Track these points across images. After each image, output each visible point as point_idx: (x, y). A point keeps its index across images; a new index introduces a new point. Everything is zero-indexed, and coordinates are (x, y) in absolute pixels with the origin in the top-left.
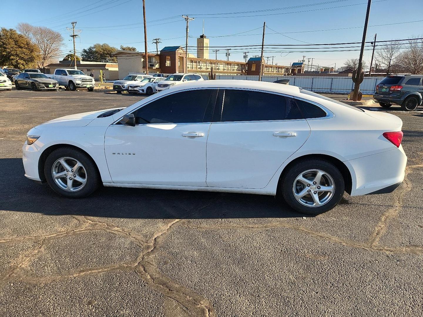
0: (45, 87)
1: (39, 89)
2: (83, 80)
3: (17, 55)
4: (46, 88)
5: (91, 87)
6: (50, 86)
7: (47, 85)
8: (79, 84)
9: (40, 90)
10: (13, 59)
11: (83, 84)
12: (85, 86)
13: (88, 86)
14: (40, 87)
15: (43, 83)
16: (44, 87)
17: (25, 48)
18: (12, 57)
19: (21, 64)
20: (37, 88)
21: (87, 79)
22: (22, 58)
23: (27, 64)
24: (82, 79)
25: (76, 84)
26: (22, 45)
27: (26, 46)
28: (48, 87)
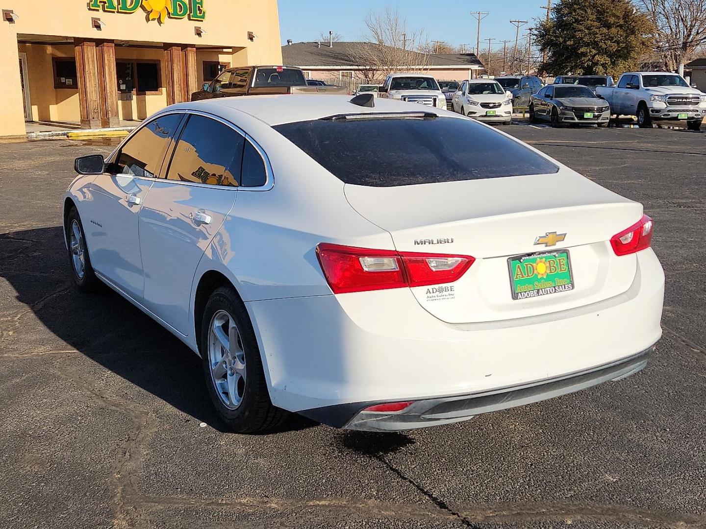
0: (576, 118)
1: (563, 122)
2: (672, 100)
3: (595, 45)
4: (577, 121)
5: (693, 118)
6: (588, 115)
7: (580, 112)
8: (658, 111)
9: (564, 124)
10: (584, 54)
11: (669, 111)
12: (674, 114)
13: (683, 116)
14: (566, 118)
15: (573, 109)
16: (573, 119)
17: (618, 26)
18: (583, 50)
19: (602, 65)
20: (559, 121)
21: (686, 98)
22: (605, 52)
23: (613, 63)
24: (670, 98)
25: (652, 111)
26: (612, 20)
27: (621, 22)
28: (582, 117)
